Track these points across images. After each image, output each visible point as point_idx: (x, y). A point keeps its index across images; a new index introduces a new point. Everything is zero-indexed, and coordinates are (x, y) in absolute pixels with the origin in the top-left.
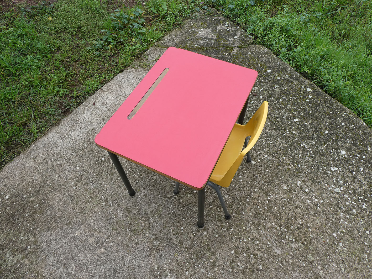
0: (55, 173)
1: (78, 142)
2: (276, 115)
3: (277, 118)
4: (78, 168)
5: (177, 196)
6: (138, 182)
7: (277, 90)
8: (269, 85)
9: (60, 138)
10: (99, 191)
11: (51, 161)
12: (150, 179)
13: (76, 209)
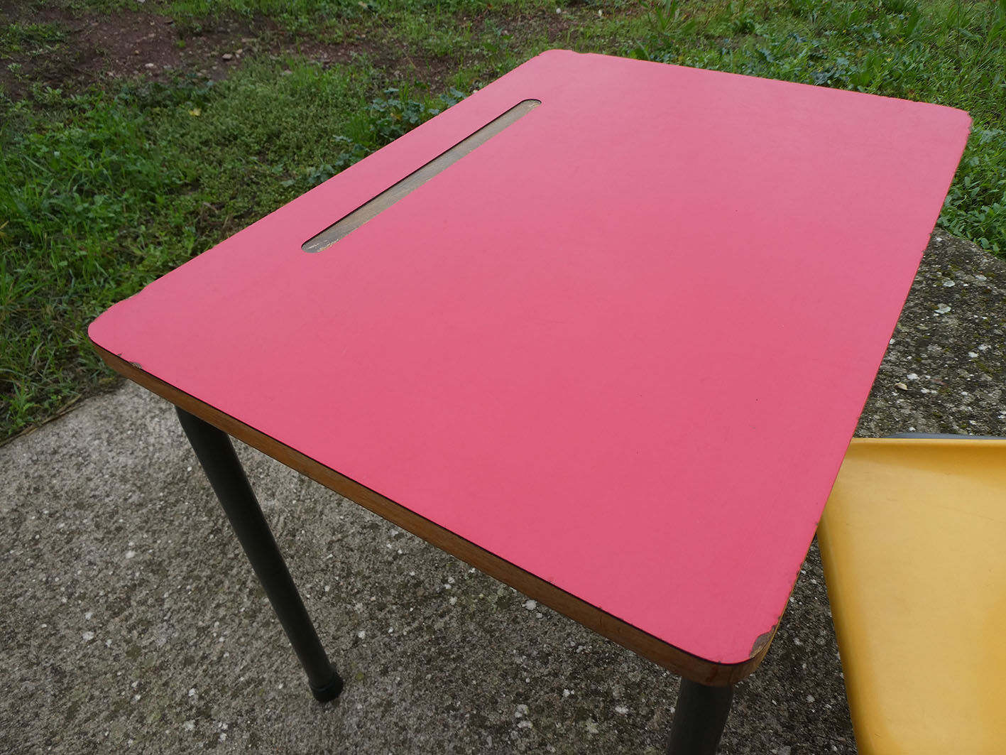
0: (32, 566)
1: (164, 454)
2: (963, 408)
3: (972, 417)
4: (130, 554)
5: (536, 724)
6: (362, 635)
7: (953, 322)
8: (916, 305)
9: (105, 436)
10: (188, 661)
11: (39, 518)
12: (420, 629)
13: (58, 738)
